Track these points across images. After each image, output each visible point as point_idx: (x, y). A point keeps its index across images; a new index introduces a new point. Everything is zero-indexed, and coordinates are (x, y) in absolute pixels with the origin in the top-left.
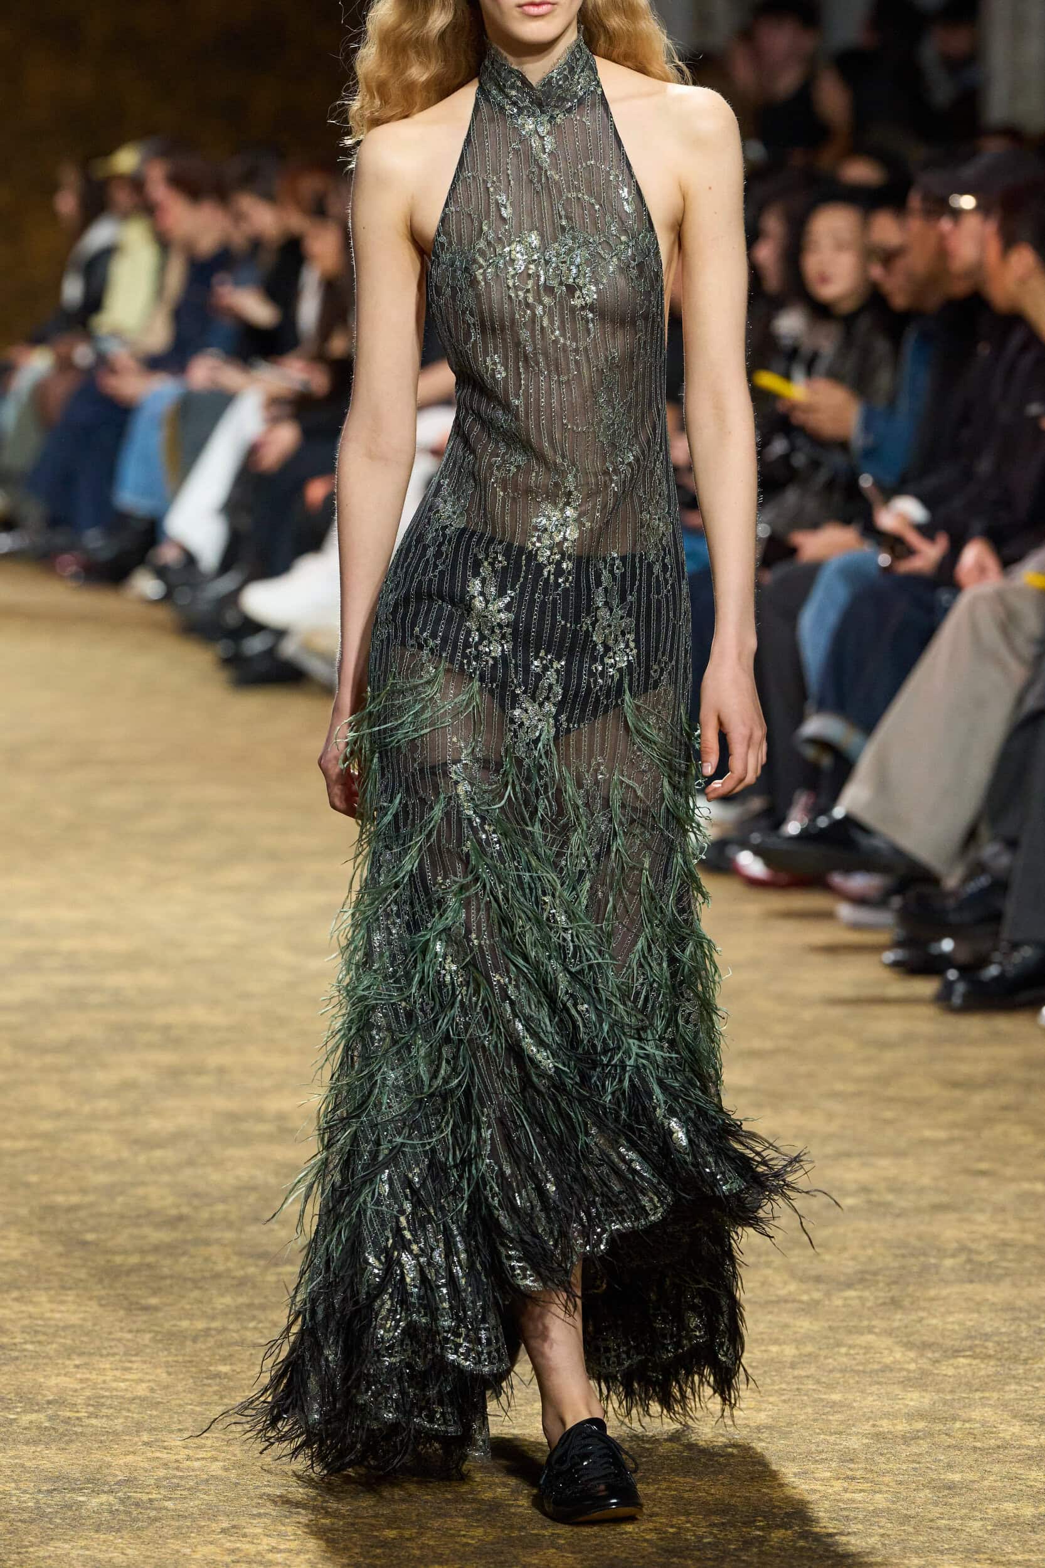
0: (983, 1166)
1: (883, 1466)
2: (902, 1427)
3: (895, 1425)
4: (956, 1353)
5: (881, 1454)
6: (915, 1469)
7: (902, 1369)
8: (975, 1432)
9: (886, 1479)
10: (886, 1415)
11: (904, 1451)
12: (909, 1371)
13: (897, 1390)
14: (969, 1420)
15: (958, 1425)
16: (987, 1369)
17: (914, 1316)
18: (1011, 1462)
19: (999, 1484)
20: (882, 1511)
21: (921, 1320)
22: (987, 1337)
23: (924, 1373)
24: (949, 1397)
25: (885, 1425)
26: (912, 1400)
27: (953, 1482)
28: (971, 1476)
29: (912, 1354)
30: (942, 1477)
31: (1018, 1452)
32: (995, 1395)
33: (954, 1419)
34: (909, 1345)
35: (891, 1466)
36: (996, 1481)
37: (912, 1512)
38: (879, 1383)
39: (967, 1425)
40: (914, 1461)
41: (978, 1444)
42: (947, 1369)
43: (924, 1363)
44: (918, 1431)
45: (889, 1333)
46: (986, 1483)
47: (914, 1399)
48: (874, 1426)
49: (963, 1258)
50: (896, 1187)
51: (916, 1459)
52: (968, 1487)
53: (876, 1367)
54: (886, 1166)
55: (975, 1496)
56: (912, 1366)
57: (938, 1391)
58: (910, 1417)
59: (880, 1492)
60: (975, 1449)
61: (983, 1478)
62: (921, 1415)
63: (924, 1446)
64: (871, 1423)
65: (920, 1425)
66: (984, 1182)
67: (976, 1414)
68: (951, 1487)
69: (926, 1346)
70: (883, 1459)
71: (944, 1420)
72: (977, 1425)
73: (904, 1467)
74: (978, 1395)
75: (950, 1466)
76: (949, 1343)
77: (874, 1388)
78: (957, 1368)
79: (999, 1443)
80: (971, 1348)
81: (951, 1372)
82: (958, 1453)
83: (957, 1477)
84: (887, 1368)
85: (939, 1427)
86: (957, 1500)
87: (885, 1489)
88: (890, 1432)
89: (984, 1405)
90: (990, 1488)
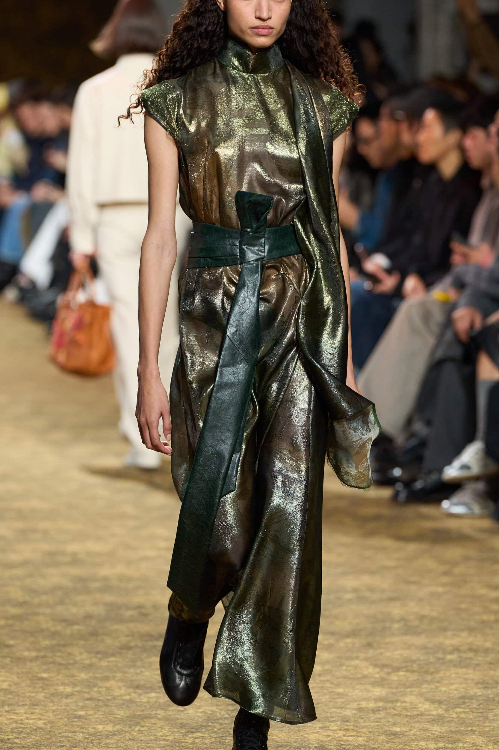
0: (414, 579)
1: (363, 724)
2: (372, 705)
3: (368, 704)
4: (398, 669)
5: (362, 718)
6: (378, 725)
7: (372, 677)
8: (407, 708)
9: (364, 730)
10: (364, 699)
11: (373, 717)
12: (375, 678)
13: (369, 687)
14: (404, 702)
15: (399, 704)
16: (413, 677)
17: (379, 651)
18: (424, 722)
19: (418, 733)
20: (361, 746)
21: (381, 654)
22: (413, 662)
23: (383, 679)
24: (394, 691)
25: (364, 704)
26: (377, 692)
27: (396, 732)
28: (404, 729)
29: (377, 670)
30: (391, 729)
31: (428, 717)
32: (417, 690)
33: (397, 701)
34: (376, 666)
35: (366, 724)
36: (417, 731)
37: (376, 746)
38: (361, 684)
39: (403, 704)
40: (377, 722)
41: (409, 714)
42: (394, 677)
43: (383, 674)
44: (380, 707)
45: (367, 659)
46: (412, 732)
47: (378, 692)
48: (358, 704)
49: (402, 623)
50: (371, 589)
51: (378, 720)
52: (403, 734)
53: (360, 676)
54: (366, 579)
55: (406, 738)
56: (377, 676)
57: (390, 688)
58: (376, 700)
59: (361, 736)
60: (407, 716)
61: (410, 730)
62: (381, 699)
63: (382, 714)
64: (357, 703)
65: (381, 704)
66: (413, 587)
67: (408, 699)
68: (395, 734)
69: (383, 666)
70: (362, 721)
71: (392, 702)
72: (408, 704)
73: (373, 724)
74: (409, 690)
75: (395, 724)
76: (395, 664)
77: (358, 687)
78: (399, 676)
79: (419, 713)
80: (406, 667)
81: (395, 678)
82: (398, 717)
83: (398, 729)
84: (365, 677)
85: (390, 705)
86: (398, 740)
87: (363, 735)
88: (366, 708)
89: (412, 695)
90: (414, 735)
